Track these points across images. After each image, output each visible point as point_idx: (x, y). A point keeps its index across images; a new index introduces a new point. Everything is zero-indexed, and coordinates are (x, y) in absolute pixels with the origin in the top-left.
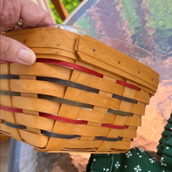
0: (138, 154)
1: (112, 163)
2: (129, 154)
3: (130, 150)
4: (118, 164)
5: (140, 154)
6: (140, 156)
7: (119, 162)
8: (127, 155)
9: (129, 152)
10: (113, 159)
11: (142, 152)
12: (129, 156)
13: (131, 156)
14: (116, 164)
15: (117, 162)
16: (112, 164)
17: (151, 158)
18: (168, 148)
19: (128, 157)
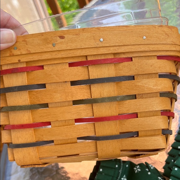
0: (147, 170)
1: (120, 176)
2: (137, 169)
3: (139, 165)
4: (125, 178)
5: (149, 171)
6: (149, 173)
7: (126, 176)
8: (135, 170)
9: (138, 167)
10: (121, 172)
11: (152, 168)
12: (138, 171)
13: (139, 171)
14: (123, 177)
15: (124, 176)
16: (119, 178)
17: (160, 177)
18: (176, 169)
19: (136, 171)
